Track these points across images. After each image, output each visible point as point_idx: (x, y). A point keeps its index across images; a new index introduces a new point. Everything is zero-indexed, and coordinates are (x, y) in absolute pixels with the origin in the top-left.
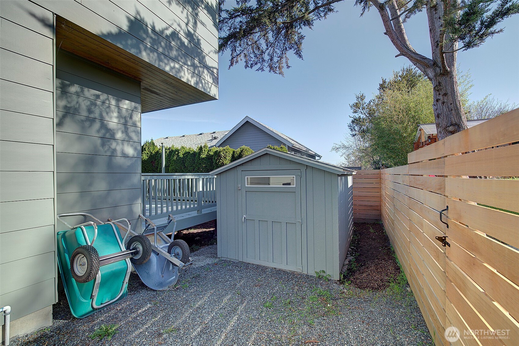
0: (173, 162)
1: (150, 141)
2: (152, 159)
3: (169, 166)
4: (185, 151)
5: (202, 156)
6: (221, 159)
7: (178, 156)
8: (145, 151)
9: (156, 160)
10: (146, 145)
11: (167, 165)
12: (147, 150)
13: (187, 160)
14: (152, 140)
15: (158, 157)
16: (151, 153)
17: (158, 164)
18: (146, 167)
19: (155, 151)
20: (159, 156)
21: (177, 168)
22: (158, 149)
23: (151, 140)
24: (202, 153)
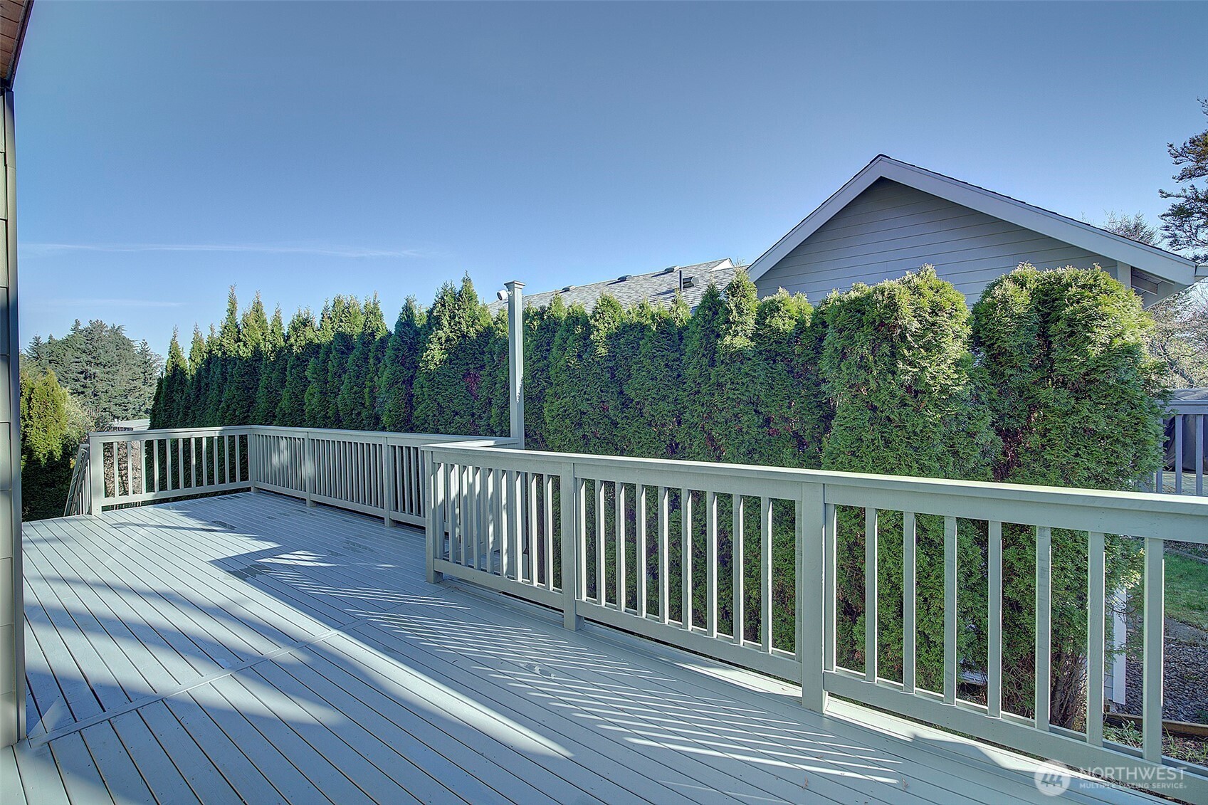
0: (564, 377)
1: (458, 289)
2: (467, 364)
3: (540, 398)
4: (618, 319)
5: (728, 339)
6: (904, 358)
7: (585, 346)
8: (440, 327)
9: (482, 367)
10: (443, 305)
11: (535, 391)
12: (446, 323)
13: (634, 367)
14: (466, 281)
15: (491, 353)
16: (464, 336)
17: (491, 387)
18: (440, 400)
19: (478, 327)
20: (496, 349)
21: (584, 407)
22: (489, 320)
23: (462, 283)
24: (727, 321)
